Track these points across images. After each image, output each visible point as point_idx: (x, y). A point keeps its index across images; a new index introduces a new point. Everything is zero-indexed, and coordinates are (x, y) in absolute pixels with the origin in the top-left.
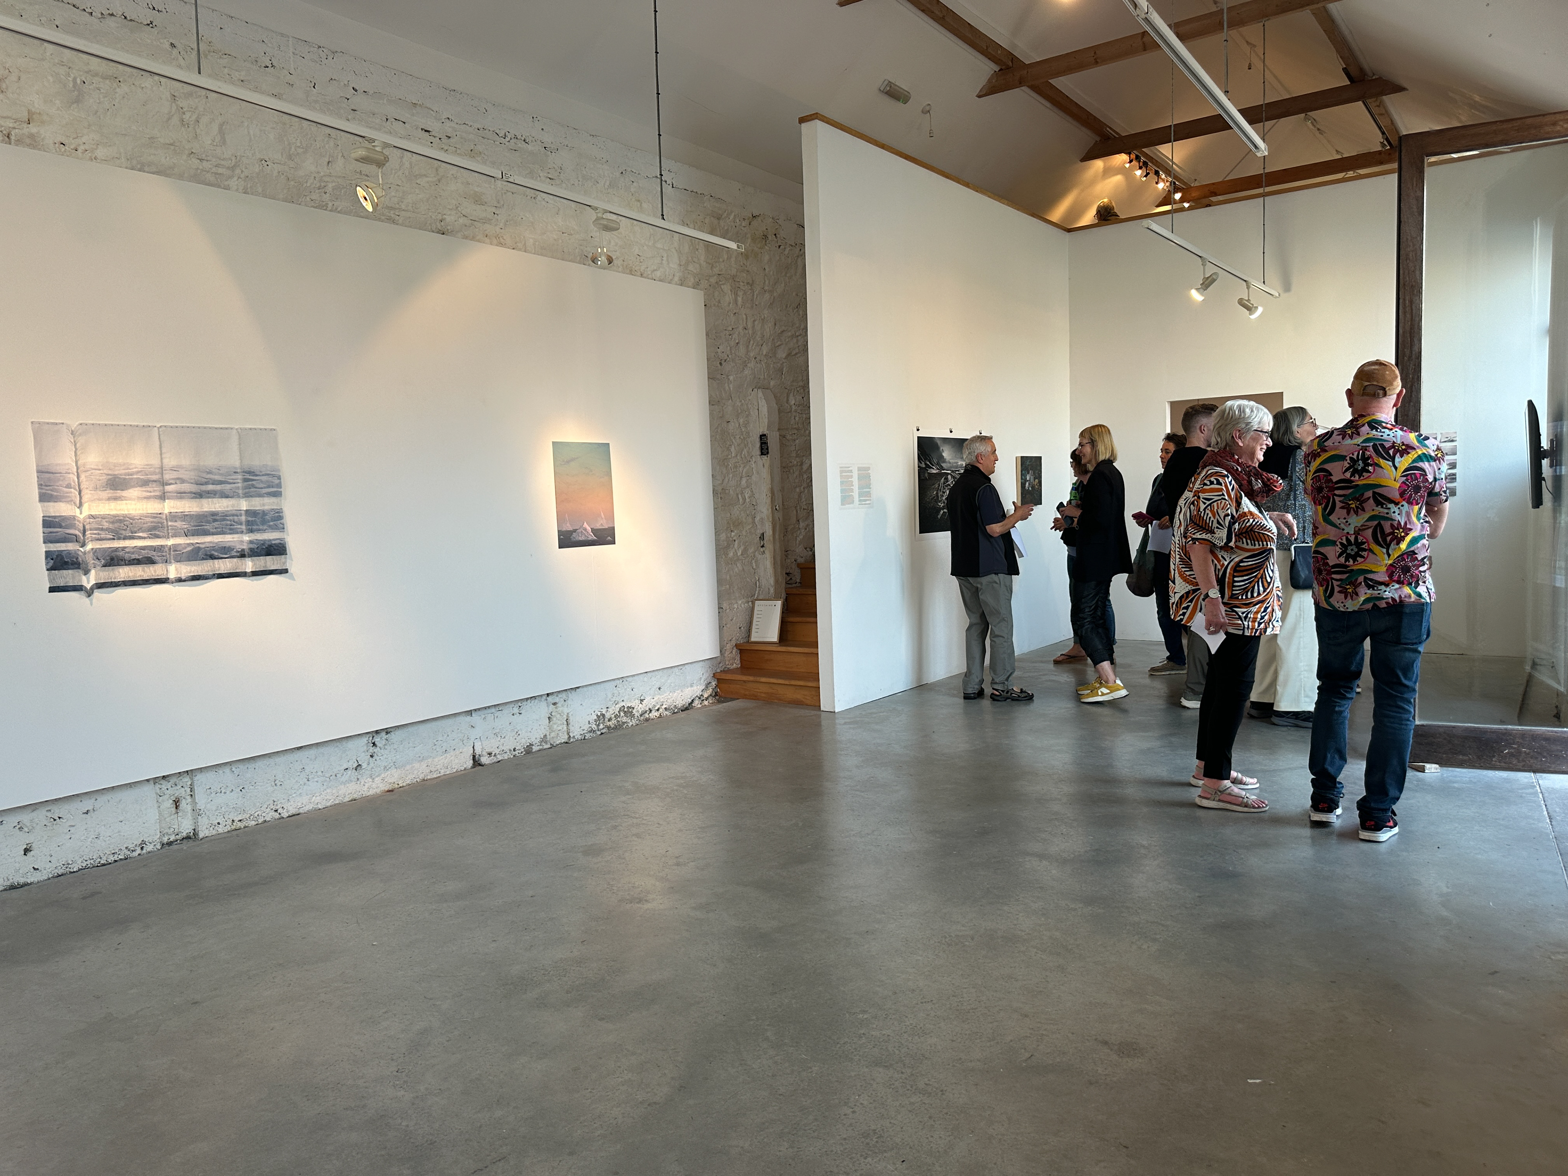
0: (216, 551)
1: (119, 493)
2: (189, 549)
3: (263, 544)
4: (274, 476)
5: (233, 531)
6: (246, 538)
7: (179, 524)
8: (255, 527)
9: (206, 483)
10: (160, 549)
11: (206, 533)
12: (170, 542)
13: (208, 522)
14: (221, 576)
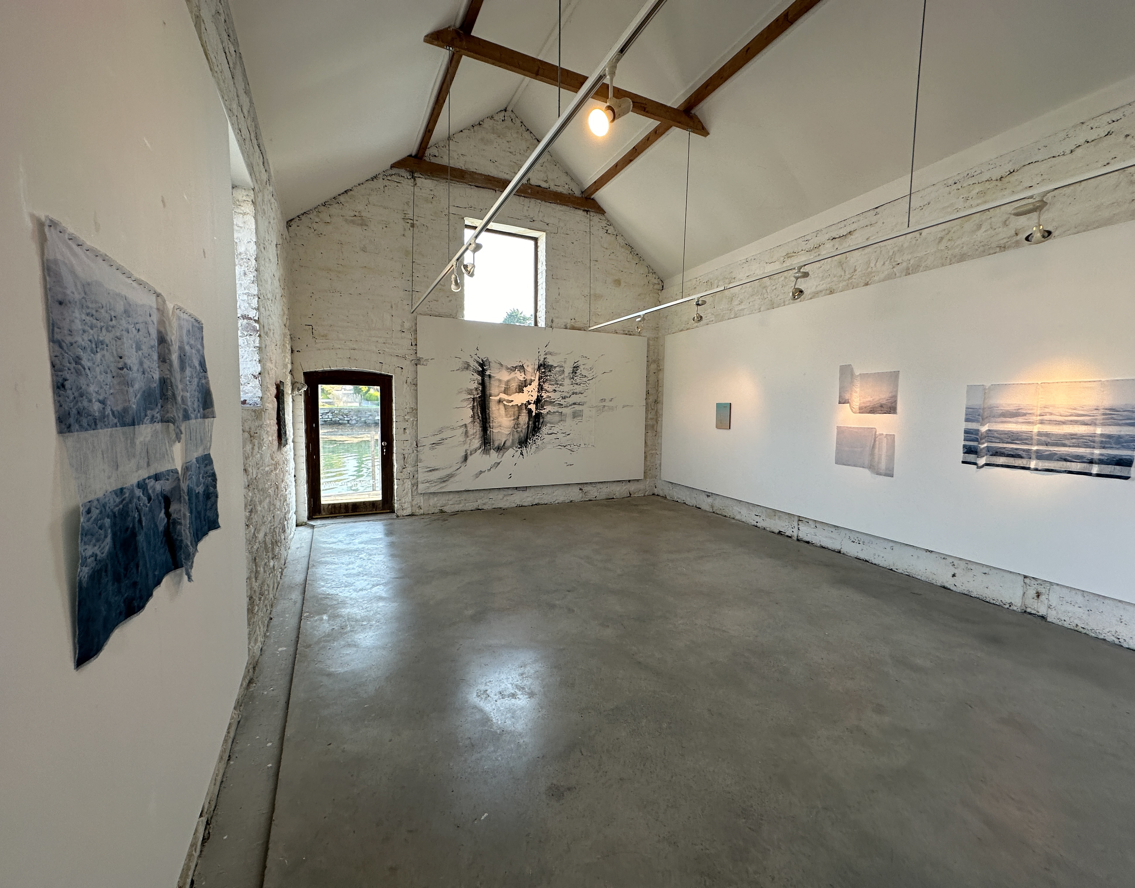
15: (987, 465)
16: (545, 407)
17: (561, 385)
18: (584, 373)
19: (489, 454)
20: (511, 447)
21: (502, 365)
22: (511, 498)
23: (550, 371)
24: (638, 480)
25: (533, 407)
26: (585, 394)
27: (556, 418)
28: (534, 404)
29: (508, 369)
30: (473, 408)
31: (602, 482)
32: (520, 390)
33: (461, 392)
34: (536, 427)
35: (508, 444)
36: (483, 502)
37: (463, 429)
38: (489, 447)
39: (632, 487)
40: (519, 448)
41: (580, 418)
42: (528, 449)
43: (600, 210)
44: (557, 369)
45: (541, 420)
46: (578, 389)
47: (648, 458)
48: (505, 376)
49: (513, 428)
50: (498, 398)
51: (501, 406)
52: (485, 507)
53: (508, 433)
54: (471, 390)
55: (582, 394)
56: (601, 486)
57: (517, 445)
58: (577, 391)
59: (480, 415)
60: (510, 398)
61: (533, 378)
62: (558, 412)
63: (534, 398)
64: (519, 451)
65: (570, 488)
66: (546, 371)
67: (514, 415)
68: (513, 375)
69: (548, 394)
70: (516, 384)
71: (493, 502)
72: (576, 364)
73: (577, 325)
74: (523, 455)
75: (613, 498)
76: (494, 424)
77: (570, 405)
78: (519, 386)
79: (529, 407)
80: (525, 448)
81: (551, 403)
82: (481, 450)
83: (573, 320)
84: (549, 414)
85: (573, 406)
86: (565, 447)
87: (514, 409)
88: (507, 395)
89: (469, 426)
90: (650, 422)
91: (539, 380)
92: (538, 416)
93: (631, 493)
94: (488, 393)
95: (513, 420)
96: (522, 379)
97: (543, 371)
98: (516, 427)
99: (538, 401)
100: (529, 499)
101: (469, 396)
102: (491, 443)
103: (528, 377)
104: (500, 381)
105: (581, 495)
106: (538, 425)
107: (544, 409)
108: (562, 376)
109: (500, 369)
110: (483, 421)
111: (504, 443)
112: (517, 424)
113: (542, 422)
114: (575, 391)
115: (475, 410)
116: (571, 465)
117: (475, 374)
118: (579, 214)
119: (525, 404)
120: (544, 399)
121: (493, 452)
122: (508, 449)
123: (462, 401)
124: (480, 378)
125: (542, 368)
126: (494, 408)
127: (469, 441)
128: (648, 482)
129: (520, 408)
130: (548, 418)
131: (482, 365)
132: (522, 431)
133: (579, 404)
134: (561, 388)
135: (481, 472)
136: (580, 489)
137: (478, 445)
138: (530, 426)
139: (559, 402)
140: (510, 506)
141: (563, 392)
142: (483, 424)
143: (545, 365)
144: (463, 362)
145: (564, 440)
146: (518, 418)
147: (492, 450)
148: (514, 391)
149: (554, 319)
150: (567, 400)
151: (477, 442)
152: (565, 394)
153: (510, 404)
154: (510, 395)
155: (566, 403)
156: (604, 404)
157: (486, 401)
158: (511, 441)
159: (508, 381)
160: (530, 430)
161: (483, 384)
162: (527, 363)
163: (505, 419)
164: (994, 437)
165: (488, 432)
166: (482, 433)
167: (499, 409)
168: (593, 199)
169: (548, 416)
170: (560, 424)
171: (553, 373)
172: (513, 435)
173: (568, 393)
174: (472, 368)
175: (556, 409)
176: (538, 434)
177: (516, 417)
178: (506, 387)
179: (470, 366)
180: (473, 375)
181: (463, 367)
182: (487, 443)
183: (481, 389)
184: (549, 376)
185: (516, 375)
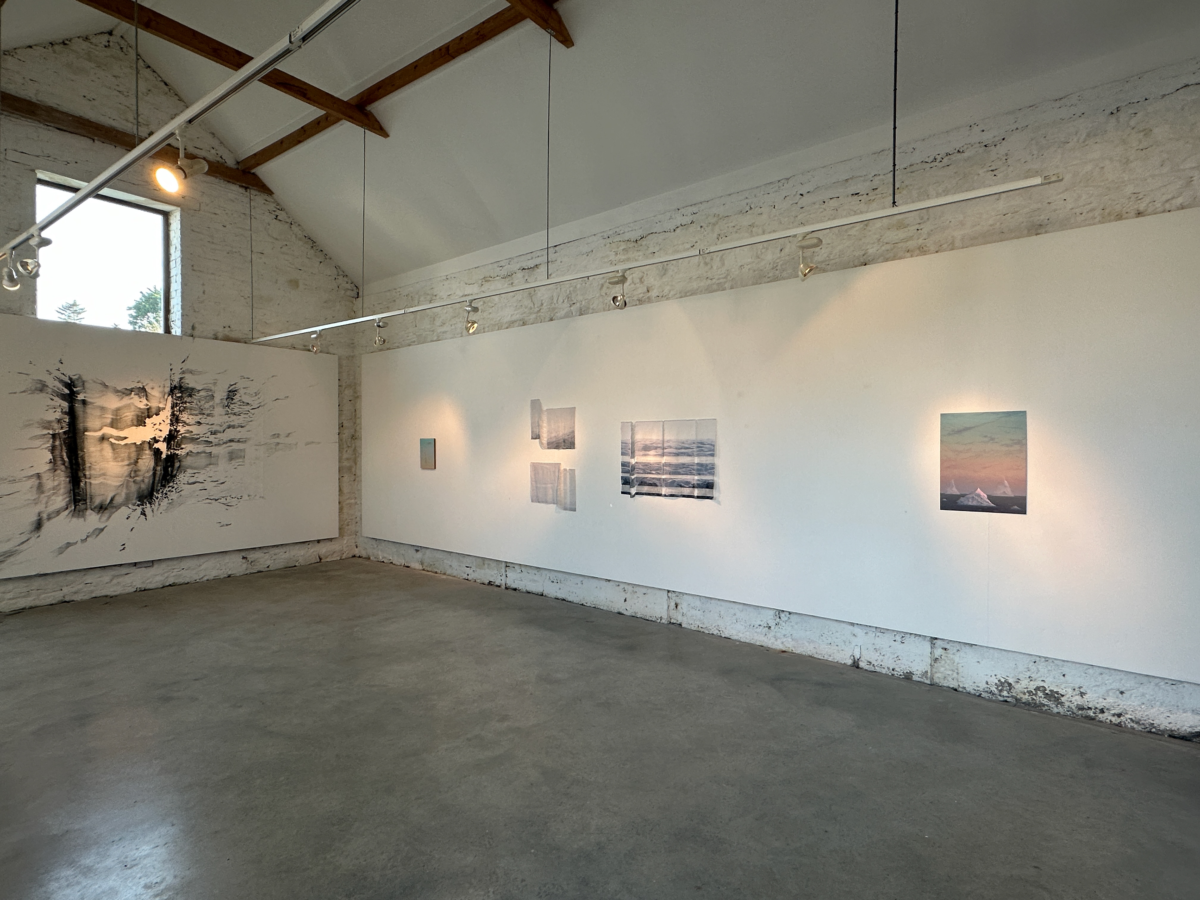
0: (683, 483)
1: (647, 452)
2: (671, 481)
3: (705, 482)
4: (711, 445)
5: (691, 474)
6: (696, 478)
7: (667, 468)
8: (701, 472)
9: (681, 449)
10: (659, 479)
11: (679, 474)
12: (664, 477)
13: (681, 468)
14: (684, 496)
15: (637, 494)
16: (183, 446)
17: (208, 415)
18: (246, 399)
19: (83, 516)
20: (125, 503)
21: (106, 386)
22: (127, 580)
23: (190, 396)
24: (331, 540)
25: (162, 446)
26: (247, 428)
27: (202, 461)
28: (163, 441)
29: (118, 391)
30: (53, 449)
31: (277, 546)
32: (140, 421)
33: (30, 425)
34: (169, 475)
35: (119, 500)
36: (74, 590)
37: (34, 482)
38: (83, 507)
39: (323, 549)
40: (138, 505)
41: (241, 460)
42: (155, 507)
43: (264, 189)
44: (202, 393)
45: (177, 465)
46: (236, 420)
47: (345, 510)
48: (113, 402)
49: (127, 476)
50: (99, 434)
51: (106, 446)
52: (78, 598)
53: (119, 484)
54: (49, 422)
55: (242, 427)
56: (276, 550)
57: (134, 501)
58: (236, 423)
59: (66, 459)
60: (122, 434)
61: (161, 406)
62: (205, 452)
63: (165, 433)
64: (139, 509)
65: (227, 558)
66: (184, 395)
67: (129, 458)
68: (126, 401)
69: (187, 428)
70: (133, 413)
71: (92, 588)
72: (233, 386)
73: (233, 335)
74: (145, 515)
75: (295, 566)
76: (93, 472)
77: (226, 443)
78: (138, 416)
79: (156, 446)
80: (148, 505)
81: (193, 440)
82: (67, 512)
83: (227, 329)
84: (190, 456)
85: (229, 444)
86: (216, 500)
87: (129, 449)
88: (117, 429)
89: (45, 477)
90: (346, 464)
91: (172, 408)
92: (171, 459)
93: (322, 557)
94: (81, 426)
95: (128, 465)
96: (142, 406)
97: (178, 395)
98: (132, 475)
99: (171, 438)
100: (159, 578)
101: (45, 432)
102: (88, 501)
103: (154, 404)
104: (103, 408)
105: (245, 566)
106: (172, 472)
107: (182, 449)
108: (211, 403)
109: (102, 391)
110: (71, 468)
111: (112, 500)
112: (135, 471)
113: (179, 467)
114: (232, 424)
115: (57, 452)
116: (227, 525)
117: (56, 399)
118: (234, 191)
119: (149, 443)
120: (181, 434)
121: (91, 515)
122: (118, 507)
123: (31, 439)
124: (65, 405)
125: (176, 391)
126: (92, 449)
127: (45, 500)
128: (345, 542)
129: (139, 448)
130: (188, 462)
131: (70, 385)
132: (143, 481)
133: (238, 441)
134: (210, 420)
135: (69, 545)
136: (244, 558)
137: (63, 504)
138: (158, 473)
139: (206, 439)
140: (124, 592)
141: (212, 425)
142: (72, 473)
143: (181, 387)
144: (33, 380)
145: (214, 491)
146: (136, 462)
147: (89, 512)
148: (130, 423)
149: (197, 325)
150: (219, 435)
151: (60, 500)
152: (215, 428)
153: (123, 443)
154: (122, 429)
155: (217, 440)
156: (277, 440)
157: (78, 438)
158: (123, 495)
159: (118, 409)
160: (157, 479)
161: (72, 413)
162: (151, 384)
163: (115, 463)
164: (639, 469)
165: (82, 484)
166: (69, 486)
167: (101, 450)
168: (254, 174)
169: (188, 458)
170: (208, 469)
171: (195, 399)
172: (127, 487)
173: (221, 426)
174: (50, 390)
175: (201, 448)
176: (171, 484)
177: (132, 461)
178: (114, 417)
179: (47, 386)
180: (52, 400)
181: (33, 388)
182: (80, 500)
183: (67, 420)
184: (189, 403)
185: (132, 401)
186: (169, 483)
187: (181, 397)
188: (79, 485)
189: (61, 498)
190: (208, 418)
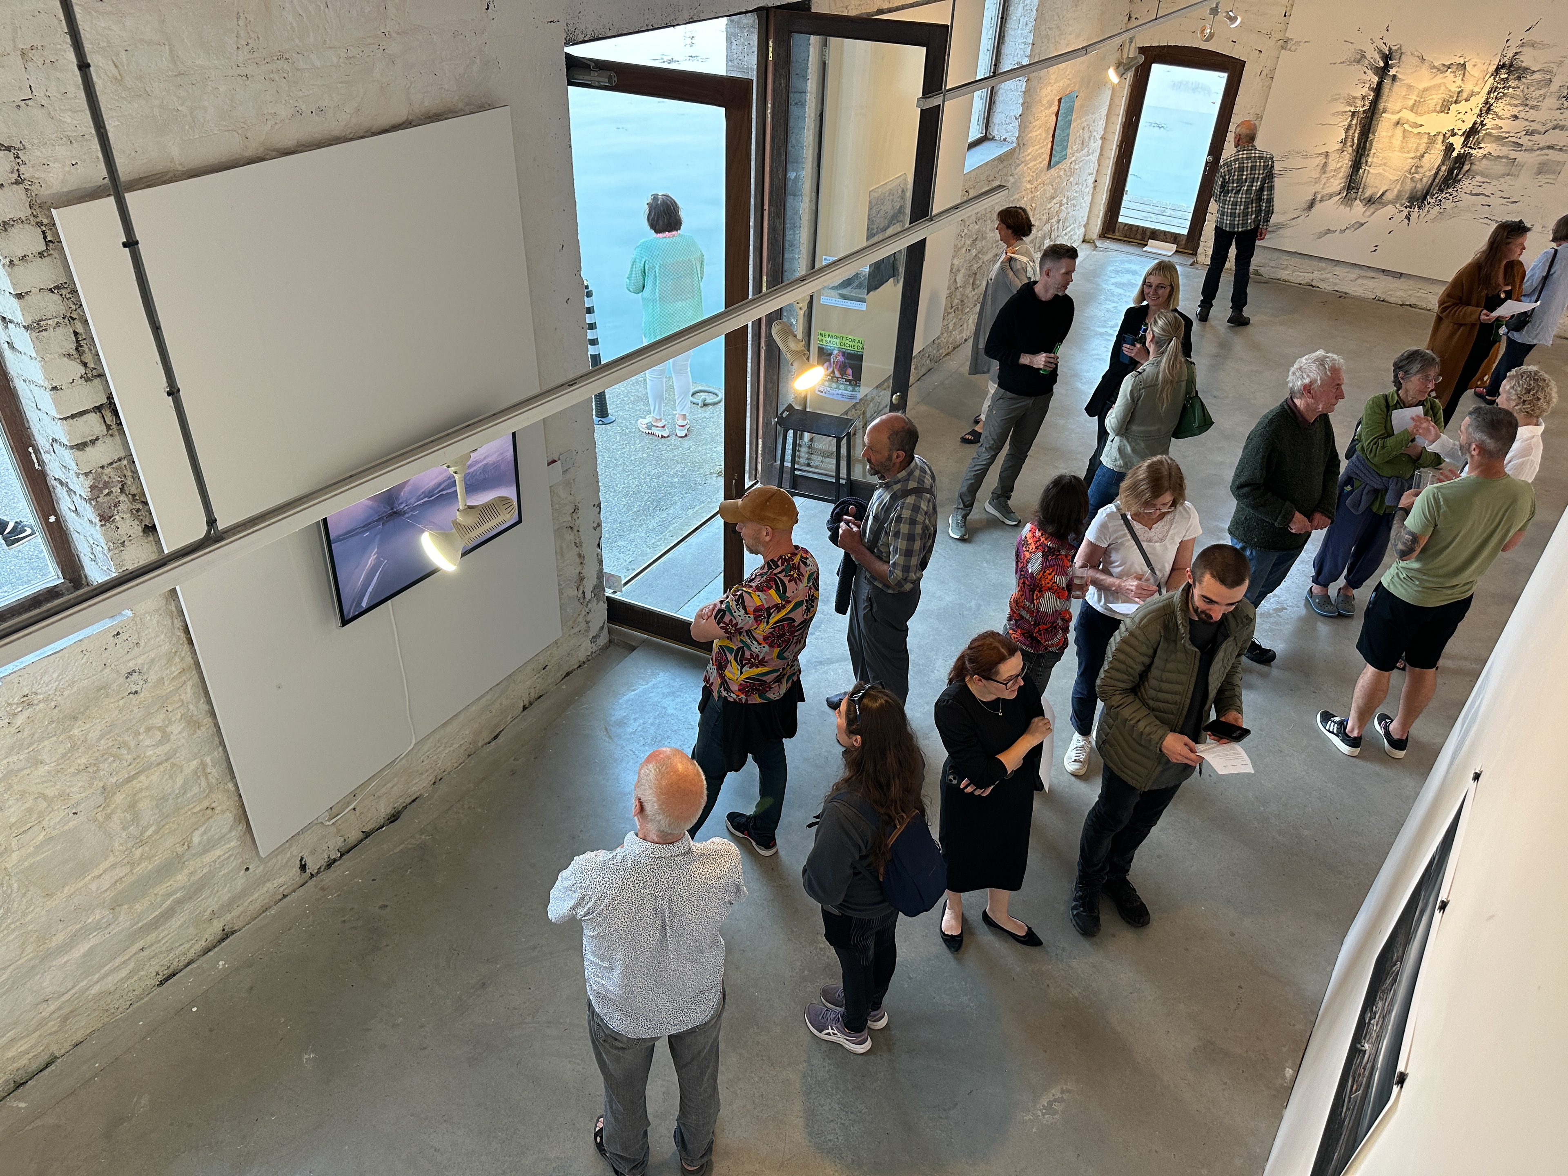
16: (1482, 145)
17: (1532, 108)
19: (1351, 206)
20: (1393, 202)
21: (1423, 60)
22: (1371, 284)
23: (1519, 78)
25: (1458, 141)
27: (1500, 168)
28: (1461, 136)
29: (1434, 67)
30: (1348, 129)
32: (1445, 108)
33: (1337, 99)
34: (1452, 178)
35: (1389, 196)
36: (1323, 277)
37: (1322, 160)
38: (1354, 195)
40: (1406, 207)
41: (1554, 177)
42: (1423, 213)
44: (1537, 76)
45: (1466, 167)
48: (1423, 80)
49: (1406, 171)
50: (1395, 117)
51: (1399, 131)
52: (1322, 286)
53: (1396, 178)
54: (1355, 98)
57: (1403, 201)
59: (1356, 141)
60: (1419, 120)
61: (1476, 89)
62: (1507, 157)
63: (1468, 125)
64: (1405, 212)
66: (1511, 77)
67: (1417, 150)
68: (1439, 79)
69: (1498, 122)
70: (1440, 96)
71: (1337, 281)
74: (1409, 219)
77: (1542, 149)
78: (1444, 100)
80: (1416, 209)
81: (1499, 139)
82: (1339, 197)
84: (1487, 159)
85: (1547, 151)
87: (1421, 139)
88: (1416, 113)
89: (1332, 156)
91: (1489, 93)
94: (1381, 106)
95: (1413, 158)
96: (1454, 88)
97: (1502, 76)
98: (1413, 171)
99: (1472, 132)
100: (1400, 293)
101: (1348, 108)
102: (1360, 190)
103: (1468, 87)
104: (1410, 87)
106: (1457, 175)
107: (1480, 148)
108: (1543, 91)
109: (1417, 66)
110: (1357, 152)
111: (1382, 195)
112: (1417, 167)
113: (1467, 171)
114: (1561, 123)
115: (1351, 132)
117: (1370, 72)
119: (1445, 135)
120: (1486, 129)
121: (1358, 205)
122: (1385, 205)
123: (1333, 115)
124: (1375, 79)
125: (1503, 71)
126: (1384, 134)
127: (1324, 180)
129: (1432, 139)
130: (1482, 166)
131: (1387, 57)
133: (1561, 150)
134: (1532, 114)
135: (1329, 231)
137: (1338, 188)
138: (1441, 173)
139: (1517, 140)
140: (1363, 295)
141: (1532, 121)
142: (1356, 157)
143: (1511, 65)
144: (1355, 49)
146: (1422, 156)
147: (1358, 201)
148: (1432, 108)
150: (1536, 137)
151: (1337, 183)
152: (1534, 126)
153: (1416, 131)
154: (1421, 115)
155: (1530, 144)
157: (1374, 119)
158: (1396, 192)
159: (1426, 90)
160: (1437, 180)
161: (1378, 90)
162: (1475, 60)
163: (1400, 154)
165: (1361, 171)
166: (1349, 171)
167: (1392, 136)
169: (1484, 161)
170: (1502, 180)
171: (1524, 83)
172: (1402, 183)
173: (1544, 124)
174: (1367, 62)
175: (1504, 151)
176: (1450, 190)
177: (1418, 154)
178: (1418, 99)
179: (1365, 57)
180: (1365, 73)
181: (1352, 59)
182: (1353, 188)
183: (1371, 98)
184: (1513, 88)
185: (1444, 80)
186: (1448, 187)
187: (1507, 79)
188: (1358, 171)
189: (1338, 182)
190: (1532, 111)
